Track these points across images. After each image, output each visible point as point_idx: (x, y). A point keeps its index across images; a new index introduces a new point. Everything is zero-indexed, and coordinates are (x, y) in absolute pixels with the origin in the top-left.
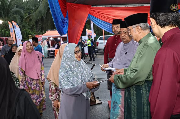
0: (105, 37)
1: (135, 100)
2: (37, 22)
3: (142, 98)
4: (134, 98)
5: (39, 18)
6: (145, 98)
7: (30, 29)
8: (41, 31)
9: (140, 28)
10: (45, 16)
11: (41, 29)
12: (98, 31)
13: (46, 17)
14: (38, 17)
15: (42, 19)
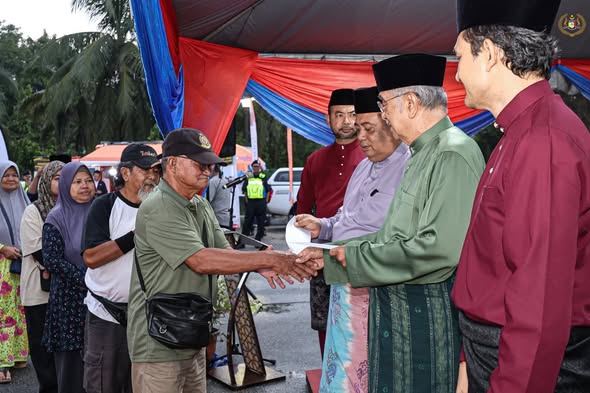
0: (294, 172)
1: (405, 334)
2: (62, 118)
3: (431, 325)
4: (402, 326)
5: (70, 102)
6: (439, 321)
7: (36, 140)
8: (76, 148)
9: (414, 98)
10: (93, 98)
11: (73, 141)
12: (273, 155)
13: (95, 102)
14: (68, 98)
15: (81, 107)
